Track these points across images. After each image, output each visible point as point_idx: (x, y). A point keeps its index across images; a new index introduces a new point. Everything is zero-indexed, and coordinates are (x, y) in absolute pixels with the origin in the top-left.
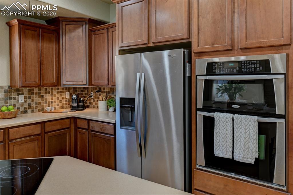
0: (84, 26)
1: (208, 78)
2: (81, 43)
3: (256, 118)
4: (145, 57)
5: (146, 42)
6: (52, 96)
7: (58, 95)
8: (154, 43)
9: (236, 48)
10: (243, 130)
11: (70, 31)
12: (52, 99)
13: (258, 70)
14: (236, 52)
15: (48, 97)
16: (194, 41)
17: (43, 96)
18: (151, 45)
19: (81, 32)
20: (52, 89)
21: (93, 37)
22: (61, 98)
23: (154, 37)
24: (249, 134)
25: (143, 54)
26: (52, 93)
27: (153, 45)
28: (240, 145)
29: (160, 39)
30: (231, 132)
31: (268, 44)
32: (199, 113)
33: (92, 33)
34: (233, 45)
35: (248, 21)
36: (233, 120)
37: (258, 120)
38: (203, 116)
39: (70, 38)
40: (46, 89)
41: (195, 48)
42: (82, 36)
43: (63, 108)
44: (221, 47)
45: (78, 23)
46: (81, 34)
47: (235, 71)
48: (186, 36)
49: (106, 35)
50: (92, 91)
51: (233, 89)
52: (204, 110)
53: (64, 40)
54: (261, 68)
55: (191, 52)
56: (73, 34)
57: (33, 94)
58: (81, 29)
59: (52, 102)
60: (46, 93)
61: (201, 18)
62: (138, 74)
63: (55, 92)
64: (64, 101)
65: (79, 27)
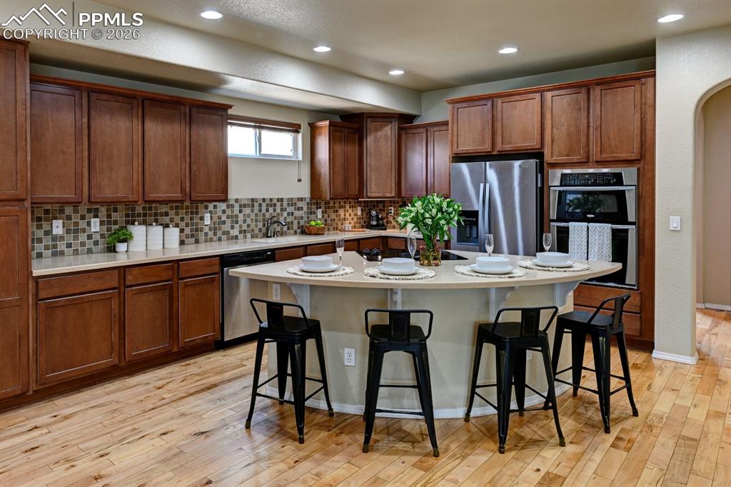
0: (393, 123)
1: (562, 189)
2: (389, 144)
3: (610, 225)
4: (491, 166)
5: (490, 150)
6: (345, 211)
7: (350, 211)
8: (499, 151)
9: (591, 160)
10: (597, 237)
11: (377, 130)
12: (345, 215)
13: (612, 182)
14: (591, 164)
15: (341, 212)
16: (547, 151)
17: (337, 211)
18: (495, 153)
19: (389, 131)
20: (345, 203)
21: (404, 136)
22: (352, 215)
23: (500, 145)
24: (603, 240)
25: (488, 163)
26: (345, 207)
27: (498, 153)
28: (595, 251)
29: (508, 147)
30: (586, 240)
31: (621, 159)
32: (552, 223)
33: (403, 132)
34: (588, 158)
35: (603, 135)
36: (588, 228)
37: (611, 227)
38: (557, 226)
39: (376, 138)
40: (340, 203)
41: (547, 158)
42: (390, 136)
43: (355, 227)
44: (575, 158)
45: (386, 120)
46: (389, 133)
47: (590, 182)
48: (538, 146)
49: (424, 135)
50: (391, 206)
51: (590, 204)
52: (558, 220)
53: (370, 141)
54: (615, 180)
55: (543, 162)
56: (380, 134)
57: (329, 208)
58: (390, 126)
59: (345, 219)
60: (340, 207)
61: (554, 129)
62: (482, 185)
63: (347, 206)
64: (355, 220)
65: (386, 125)
